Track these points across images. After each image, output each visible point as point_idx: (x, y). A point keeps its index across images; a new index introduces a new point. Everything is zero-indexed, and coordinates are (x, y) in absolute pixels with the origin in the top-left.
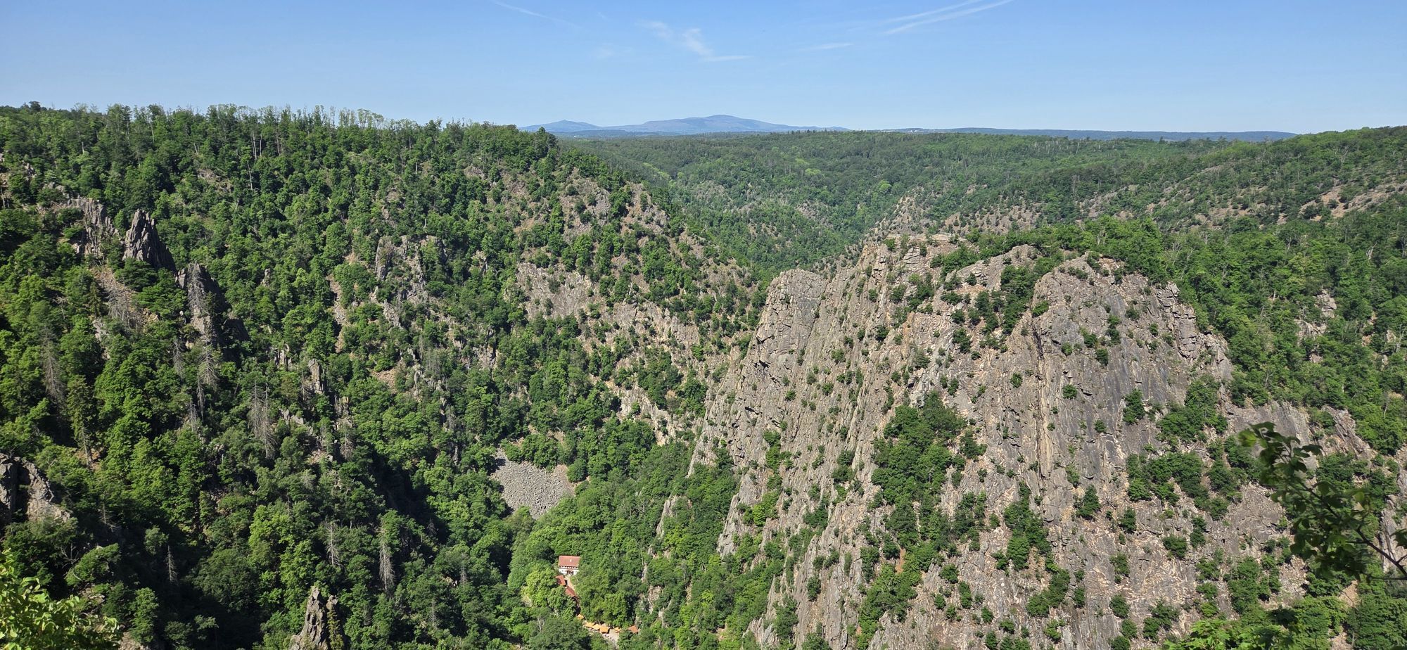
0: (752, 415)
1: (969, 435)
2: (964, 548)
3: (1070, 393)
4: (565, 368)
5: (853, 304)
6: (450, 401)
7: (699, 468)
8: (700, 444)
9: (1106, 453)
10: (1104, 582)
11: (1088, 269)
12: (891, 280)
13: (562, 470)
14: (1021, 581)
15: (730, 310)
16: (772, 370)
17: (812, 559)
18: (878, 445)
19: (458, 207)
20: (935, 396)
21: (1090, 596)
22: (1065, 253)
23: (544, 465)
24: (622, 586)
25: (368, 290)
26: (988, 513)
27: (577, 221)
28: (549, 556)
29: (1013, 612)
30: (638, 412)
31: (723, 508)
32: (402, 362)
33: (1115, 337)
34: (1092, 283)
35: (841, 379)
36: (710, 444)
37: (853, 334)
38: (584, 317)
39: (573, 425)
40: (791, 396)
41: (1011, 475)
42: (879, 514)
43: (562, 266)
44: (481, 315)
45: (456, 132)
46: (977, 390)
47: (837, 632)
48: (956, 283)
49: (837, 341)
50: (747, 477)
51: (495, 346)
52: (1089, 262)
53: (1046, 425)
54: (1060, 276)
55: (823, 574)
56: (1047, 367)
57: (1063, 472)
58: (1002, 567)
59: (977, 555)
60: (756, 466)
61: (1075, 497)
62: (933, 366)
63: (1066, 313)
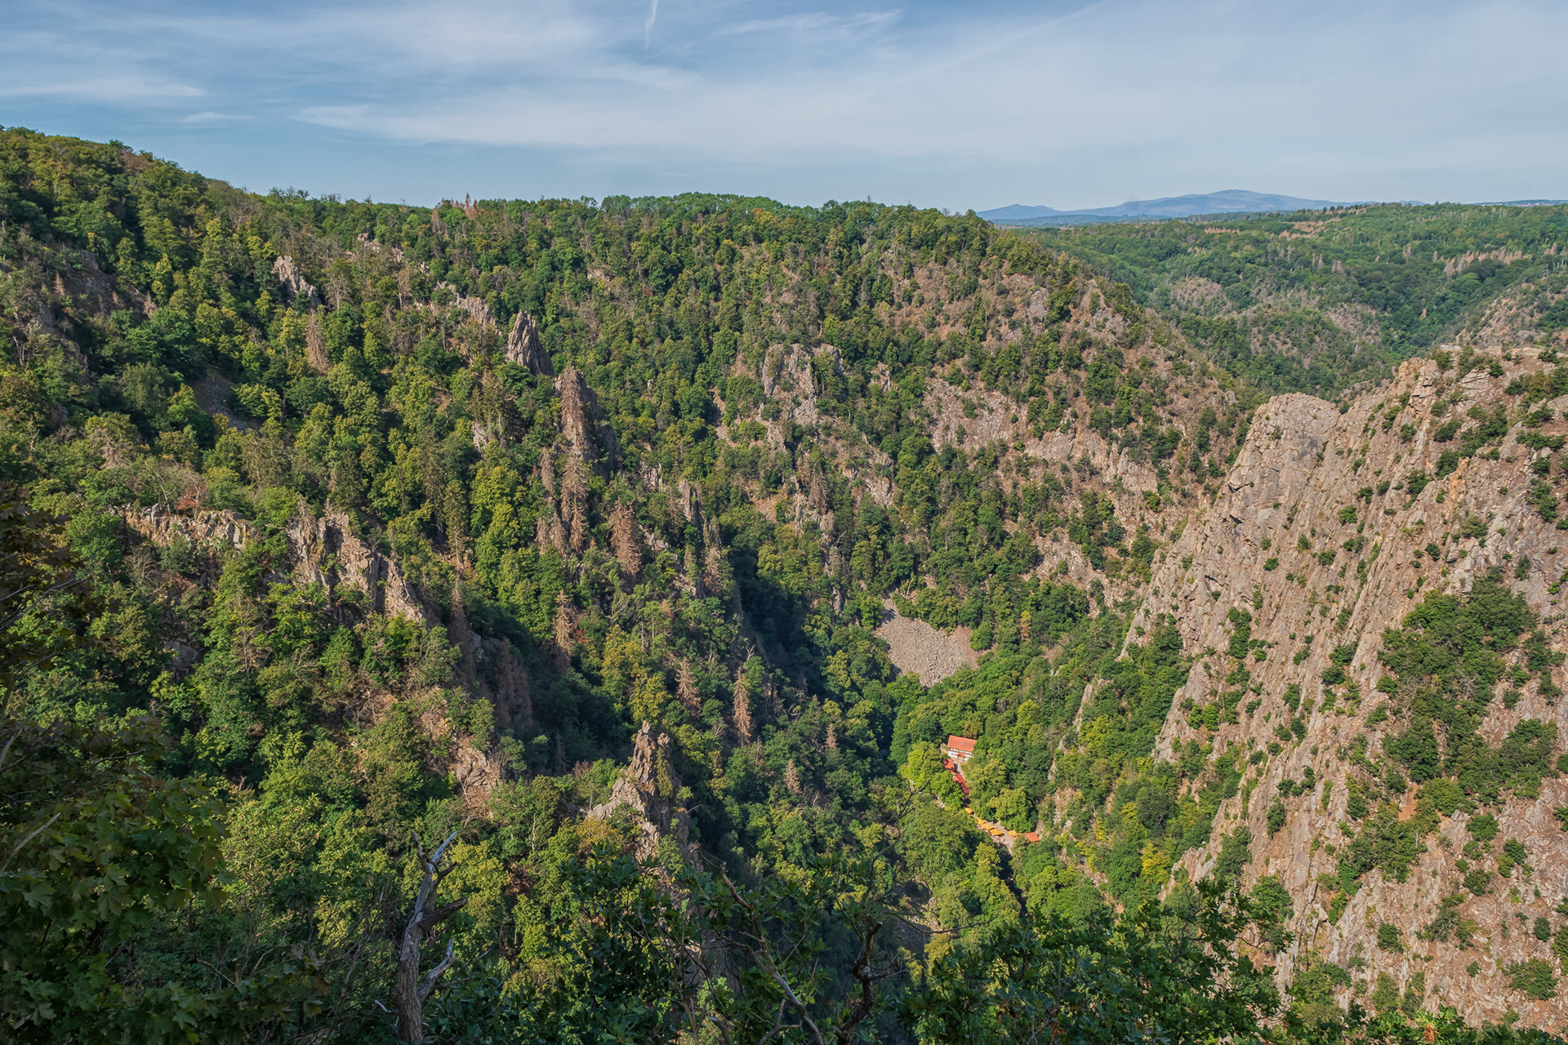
0: (1214, 587)
5: (1376, 442)
7: (1135, 650)
8: (1139, 619)
12: (1438, 412)
13: (963, 634)
16: (1246, 529)
23: (942, 626)
31: (1164, 705)
35: (1348, 546)
36: (1153, 620)
37: (1372, 484)
40: (1272, 565)
48: (1545, 418)
49: (1346, 494)
50: (1199, 667)
60: (1213, 653)
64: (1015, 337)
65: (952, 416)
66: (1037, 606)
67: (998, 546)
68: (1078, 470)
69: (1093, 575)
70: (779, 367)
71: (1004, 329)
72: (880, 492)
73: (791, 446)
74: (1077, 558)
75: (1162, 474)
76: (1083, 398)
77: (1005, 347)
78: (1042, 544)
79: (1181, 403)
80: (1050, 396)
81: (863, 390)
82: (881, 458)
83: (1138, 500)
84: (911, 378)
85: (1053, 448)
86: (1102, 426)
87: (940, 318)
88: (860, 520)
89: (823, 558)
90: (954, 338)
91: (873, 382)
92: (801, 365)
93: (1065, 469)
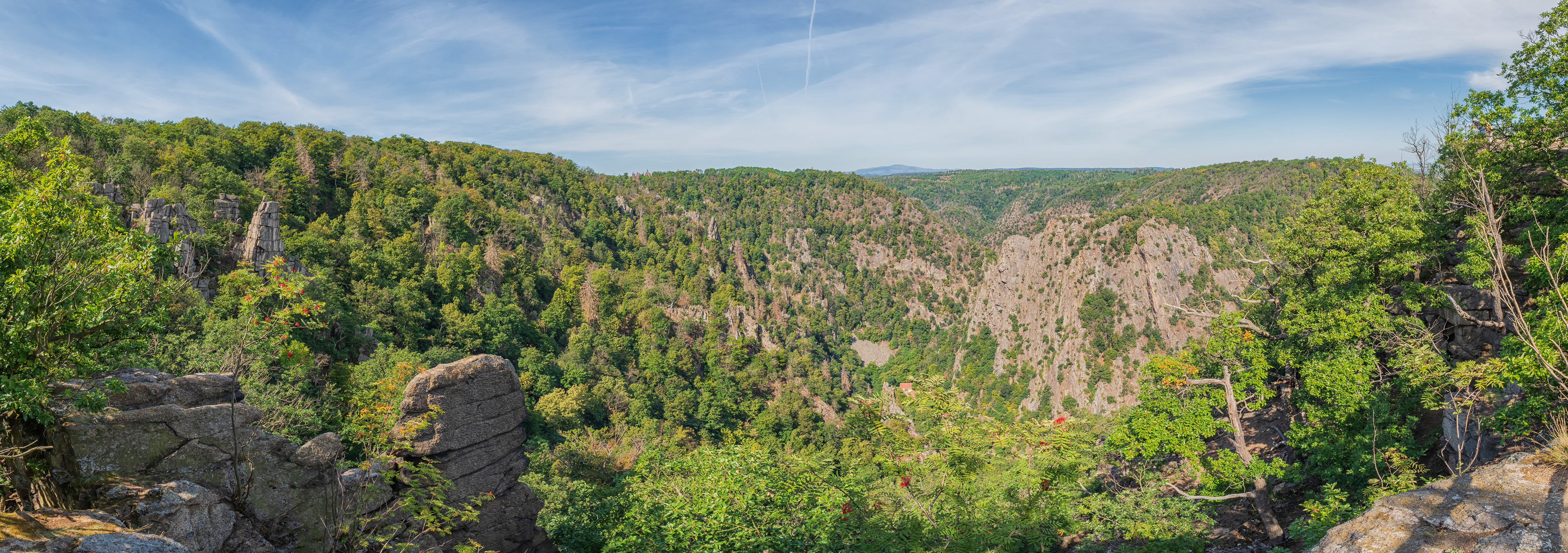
0: (1000, 308)
1: (1120, 300)
2: (1129, 347)
5: (1048, 249)
7: (973, 337)
12: (1066, 236)
16: (1009, 285)
18: (1079, 311)
20: (1101, 286)
23: (876, 341)
26: (1136, 331)
31: (993, 353)
34: (1159, 229)
35: (1048, 285)
36: (977, 325)
37: (1051, 263)
40: (1020, 297)
41: (1142, 314)
42: (1087, 340)
46: (1119, 281)
48: (1098, 235)
50: (1002, 337)
52: (1155, 221)
53: (1153, 291)
54: (1145, 228)
56: (1149, 267)
57: (1163, 309)
59: (1135, 349)
60: (1005, 331)
61: (1168, 318)
62: (1096, 273)
63: (1152, 243)
64: (882, 222)
65: (863, 255)
66: (912, 328)
67: (892, 307)
68: (916, 273)
69: (930, 314)
70: (794, 238)
71: (878, 219)
72: (840, 288)
73: (802, 272)
74: (923, 308)
75: (948, 272)
76: (913, 245)
77: (880, 226)
78: (908, 304)
79: (949, 244)
80: (900, 244)
81: (826, 247)
82: (839, 275)
83: (941, 283)
84: (844, 240)
85: (905, 266)
86: (921, 255)
87: (851, 215)
88: (836, 302)
89: (826, 318)
90: (858, 223)
91: (828, 243)
92: (802, 237)
93: (911, 274)
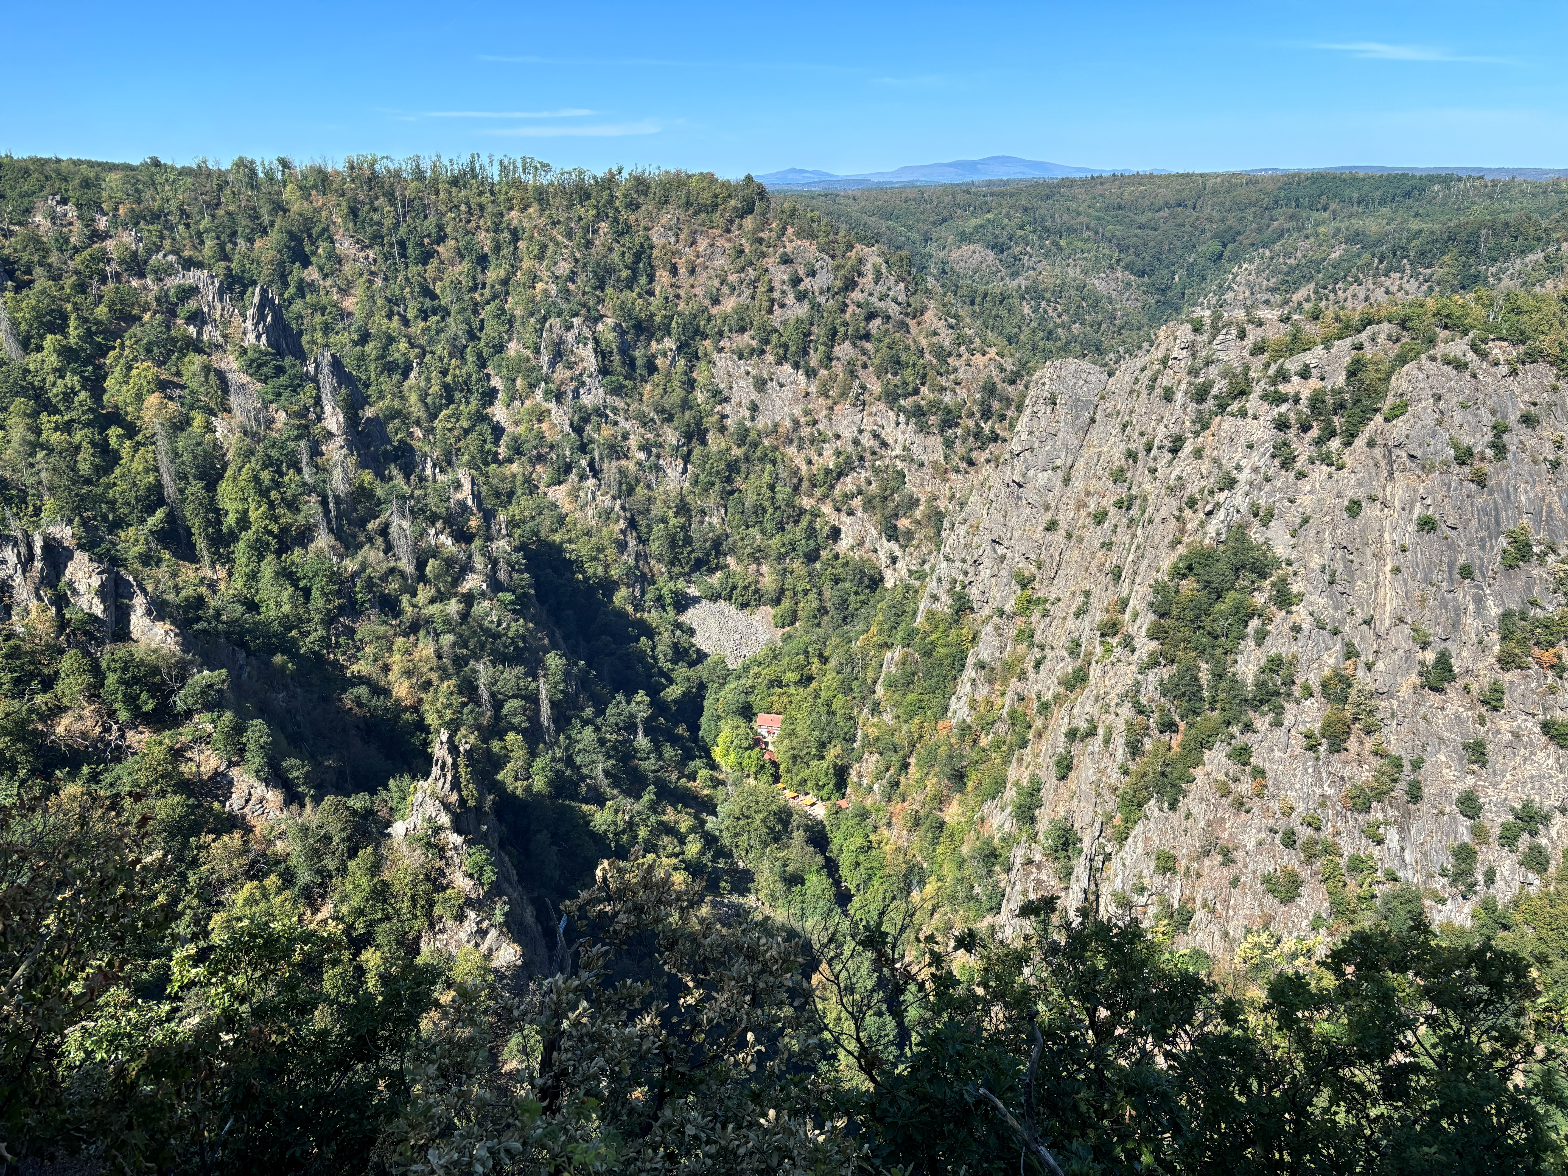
0: (1000, 550)
1: (1283, 580)
2: (1262, 722)
3: (1427, 525)
4: (772, 488)
5: (1141, 404)
6: (632, 524)
7: (931, 616)
8: (932, 585)
9: (1471, 607)
10: (1450, 774)
11: (1471, 356)
12: (1194, 372)
13: (766, 612)
14: (1336, 766)
15: (986, 414)
16: (1028, 493)
17: (1064, 729)
18: (1159, 589)
19: (643, 280)
20: (1242, 528)
21: (1429, 791)
22: (1442, 334)
23: (744, 606)
24: (832, 753)
25: (532, 387)
26: (1300, 680)
27: (790, 299)
28: (747, 713)
29: (1323, 805)
30: (861, 544)
31: (959, 662)
32: (573, 477)
33: (1500, 449)
34: (1474, 376)
35: (1119, 504)
36: (946, 585)
37: (1138, 444)
38: (796, 423)
39: (780, 558)
40: (1052, 526)
41: (1335, 633)
42: (1152, 678)
43: (770, 358)
44: (670, 419)
45: (641, 185)
46: (1298, 520)
47: (1088, 820)
48: (1283, 376)
49: (1116, 454)
50: (989, 628)
51: (687, 459)
52: (1473, 346)
53: (1388, 567)
54: (1428, 366)
55: (1076, 748)
56: (1397, 492)
57: (1407, 629)
58: (1313, 748)
59: (1278, 733)
60: (1001, 613)
61: (1422, 663)
62: (1241, 488)
63: (1430, 418)
69: (888, 546)
74: (873, 531)
75: (948, 443)
78: (838, 518)
80: (840, 368)
83: (927, 470)
86: (889, 397)
